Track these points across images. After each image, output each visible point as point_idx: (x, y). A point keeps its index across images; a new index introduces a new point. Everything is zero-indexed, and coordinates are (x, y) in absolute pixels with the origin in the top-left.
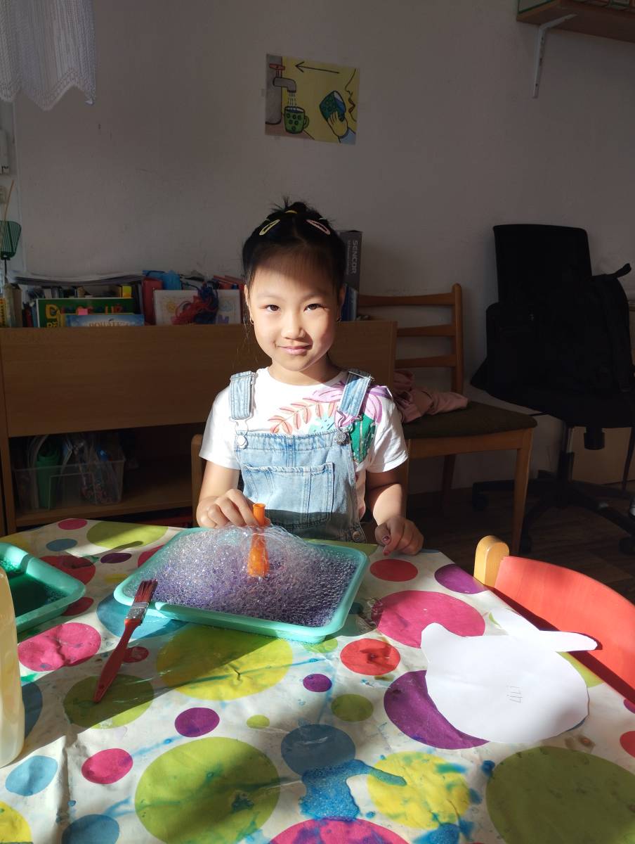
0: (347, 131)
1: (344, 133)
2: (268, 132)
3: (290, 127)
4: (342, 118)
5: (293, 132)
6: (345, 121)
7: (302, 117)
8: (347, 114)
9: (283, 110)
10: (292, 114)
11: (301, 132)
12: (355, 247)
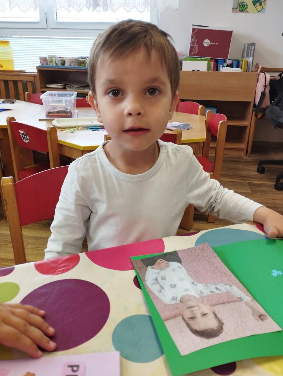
0: (262, 9)
1: (261, 10)
2: (233, 12)
3: (241, 9)
4: (261, 4)
5: (242, 11)
6: (261, 6)
7: (246, 5)
8: (263, 3)
9: (239, 4)
10: (242, 5)
11: (244, 11)
12: (253, 48)
